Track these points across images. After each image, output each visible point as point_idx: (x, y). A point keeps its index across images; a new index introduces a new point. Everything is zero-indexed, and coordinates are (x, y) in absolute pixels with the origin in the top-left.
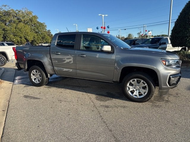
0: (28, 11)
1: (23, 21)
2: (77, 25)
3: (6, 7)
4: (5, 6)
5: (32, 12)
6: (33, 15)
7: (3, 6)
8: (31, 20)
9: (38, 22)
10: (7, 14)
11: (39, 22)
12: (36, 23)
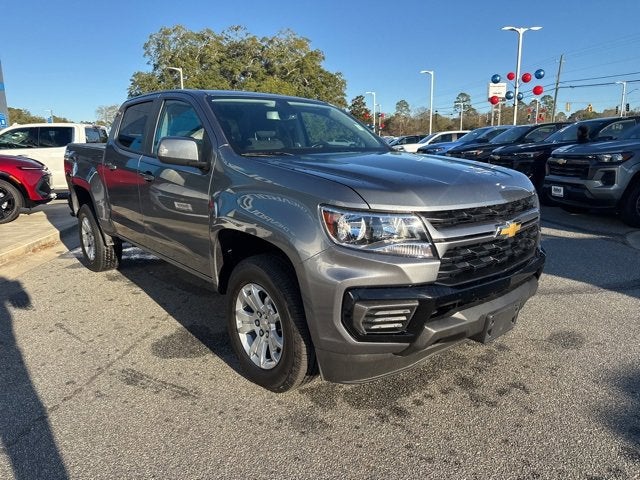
0: (298, 37)
1: (278, 70)
2: (432, 73)
3: (240, 32)
4: (237, 29)
5: (308, 40)
6: (312, 48)
7: (231, 29)
8: (300, 66)
9: (321, 71)
10: (237, 51)
11: (326, 70)
12: (312, 73)
